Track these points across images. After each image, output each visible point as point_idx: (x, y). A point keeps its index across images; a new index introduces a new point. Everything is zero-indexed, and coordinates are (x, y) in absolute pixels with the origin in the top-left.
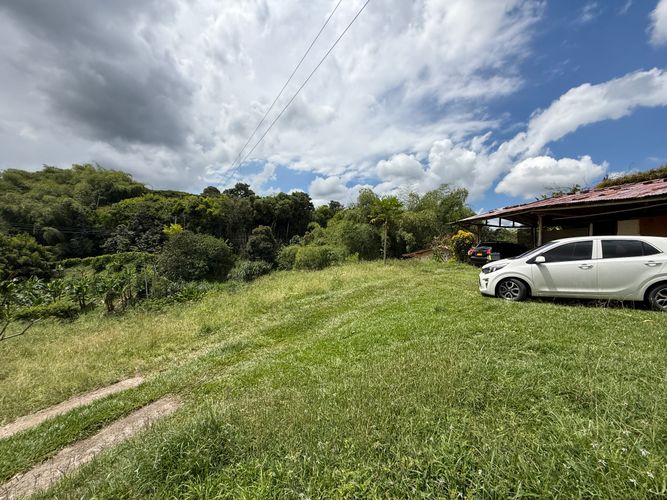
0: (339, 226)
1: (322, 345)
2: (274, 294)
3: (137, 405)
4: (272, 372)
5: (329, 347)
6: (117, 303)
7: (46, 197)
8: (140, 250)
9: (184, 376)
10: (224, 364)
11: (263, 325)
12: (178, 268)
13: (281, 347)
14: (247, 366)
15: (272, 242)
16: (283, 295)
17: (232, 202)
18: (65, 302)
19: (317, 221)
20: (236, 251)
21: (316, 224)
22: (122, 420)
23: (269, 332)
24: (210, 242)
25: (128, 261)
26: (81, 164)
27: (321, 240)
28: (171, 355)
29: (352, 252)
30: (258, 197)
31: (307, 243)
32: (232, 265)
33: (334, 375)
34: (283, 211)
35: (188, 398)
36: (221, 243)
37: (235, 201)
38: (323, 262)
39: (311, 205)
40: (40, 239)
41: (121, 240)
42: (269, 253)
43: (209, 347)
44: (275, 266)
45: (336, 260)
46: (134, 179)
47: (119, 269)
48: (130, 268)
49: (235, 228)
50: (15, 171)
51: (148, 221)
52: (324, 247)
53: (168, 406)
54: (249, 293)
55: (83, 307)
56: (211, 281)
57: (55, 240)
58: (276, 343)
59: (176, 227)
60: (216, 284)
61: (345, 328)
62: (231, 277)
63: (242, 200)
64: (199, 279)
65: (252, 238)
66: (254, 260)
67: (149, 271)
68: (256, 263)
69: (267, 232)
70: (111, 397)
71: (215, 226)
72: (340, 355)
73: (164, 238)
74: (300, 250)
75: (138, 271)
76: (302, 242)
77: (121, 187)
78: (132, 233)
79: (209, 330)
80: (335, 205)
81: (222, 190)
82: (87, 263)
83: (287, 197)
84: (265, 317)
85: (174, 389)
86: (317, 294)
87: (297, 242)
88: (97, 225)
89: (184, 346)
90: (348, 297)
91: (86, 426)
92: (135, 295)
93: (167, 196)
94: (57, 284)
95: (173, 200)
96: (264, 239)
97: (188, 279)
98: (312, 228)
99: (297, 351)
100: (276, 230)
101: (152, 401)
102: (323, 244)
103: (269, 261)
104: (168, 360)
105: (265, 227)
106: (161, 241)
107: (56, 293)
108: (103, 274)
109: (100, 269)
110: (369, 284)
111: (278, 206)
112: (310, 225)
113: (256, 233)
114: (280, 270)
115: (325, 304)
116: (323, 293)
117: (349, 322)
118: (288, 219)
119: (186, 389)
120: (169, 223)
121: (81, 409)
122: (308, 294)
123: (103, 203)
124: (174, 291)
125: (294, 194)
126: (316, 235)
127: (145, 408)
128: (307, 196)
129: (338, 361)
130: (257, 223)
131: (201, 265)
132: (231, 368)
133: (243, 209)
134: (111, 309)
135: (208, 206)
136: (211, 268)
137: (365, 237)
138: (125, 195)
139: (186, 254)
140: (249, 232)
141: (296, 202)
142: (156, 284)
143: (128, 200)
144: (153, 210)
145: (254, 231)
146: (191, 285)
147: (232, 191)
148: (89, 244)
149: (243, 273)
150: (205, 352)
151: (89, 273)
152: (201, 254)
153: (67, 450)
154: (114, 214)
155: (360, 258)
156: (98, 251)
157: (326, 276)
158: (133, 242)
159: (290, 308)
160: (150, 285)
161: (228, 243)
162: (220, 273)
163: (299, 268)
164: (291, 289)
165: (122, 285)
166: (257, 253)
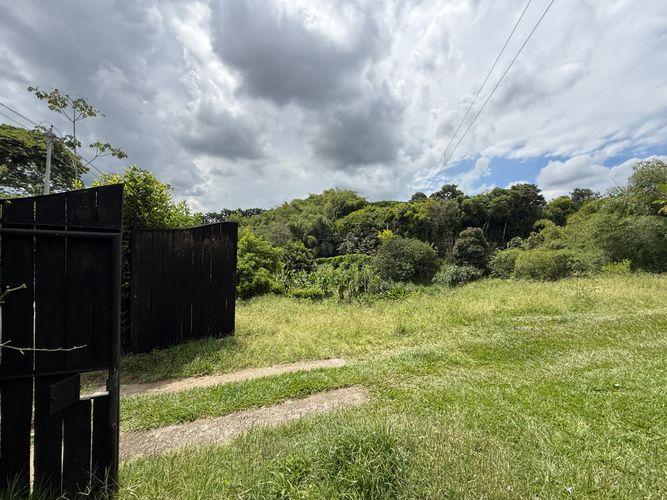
0: (590, 222)
1: (550, 388)
2: (480, 304)
3: (336, 385)
4: (467, 401)
5: (565, 397)
6: (346, 294)
7: (310, 215)
8: (361, 252)
9: (375, 372)
10: (413, 372)
11: (462, 338)
12: (388, 268)
13: (483, 373)
14: (438, 383)
15: (484, 246)
16: (493, 307)
17: (438, 204)
18: (317, 289)
19: (550, 218)
20: (442, 255)
21: (548, 222)
22: (324, 393)
23: (470, 350)
24: (418, 246)
25: (353, 261)
26: (328, 189)
27: (556, 242)
28: (369, 347)
29: (616, 258)
30: (467, 197)
31: (533, 246)
32: (437, 269)
33: (572, 448)
34: (498, 209)
35: (374, 396)
36: (426, 246)
37: (442, 203)
38: (559, 271)
39: (541, 198)
40: (307, 246)
41: (350, 244)
42: (479, 258)
43: (402, 349)
44: (487, 273)
45: (582, 269)
46: (358, 196)
47: (347, 267)
48: (354, 267)
49: (441, 232)
50: (296, 201)
51: (368, 228)
52: (561, 252)
53: (356, 397)
54: (449, 299)
55: (326, 293)
56: (416, 283)
57: (314, 245)
58: (477, 365)
59: (387, 232)
60: (421, 287)
61: (600, 373)
62: (436, 281)
63: (449, 202)
64: (406, 280)
65: (459, 241)
66: (461, 264)
67: (367, 270)
68: (463, 269)
69: (477, 234)
70: (322, 370)
71: (422, 230)
72: (587, 417)
73: (378, 243)
74: (521, 254)
75: (360, 270)
76: (525, 244)
77: (350, 202)
78: (356, 238)
79: (403, 331)
80: (581, 195)
81: (428, 194)
82: (329, 262)
83: (504, 192)
84: (467, 329)
85: (365, 382)
86: (546, 313)
87: (517, 245)
88: (336, 234)
89: (381, 341)
90: (606, 324)
91: (303, 388)
92: (357, 289)
93: (381, 206)
94: (313, 275)
95: (386, 209)
96: (472, 242)
97: (396, 279)
98: (542, 227)
99: (506, 385)
100: (488, 233)
101: (346, 386)
102: (558, 248)
103: (479, 266)
104: (367, 351)
105: (475, 229)
106: (376, 244)
107: (313, 282)
108: (338, 270)
109: (336, 266)
110: (658, 311)
111: (491, 204)
112: (537, 223)
113: (464, 236)
114: (493, 278)
115: (560, 329)
116: (557, 312)
117: (607, 365)
118: (505, 218)
119: (374, 386)
120: (382, 229)
121: (303, 372)
122: (530, 311)
123: (339, 217)
124: (385, 289)
125: (514, 188)
126: (547, 236)
127: (341, 390)
128: (534, 187)
129: (582, 427)
130: (465, 225)
131: (408, 267)
132: (419, 379)
133: (450, 211)
134: (342, 297)
135: (415, 212)
136: (417, 272)
137: (645, 236)
138: (353, 209)
139: (395, 256)
140: (455, 235)
141: (516, 196)
142: (371, 281)
143: (354, 213)
144: (371, 219)
145: (461, 234)
146: (399, 285)
147: (438, 194)
148: (331, 248)
149: (448, 278)
150: (397, 353)
151: (330, 269)
152: (408, 257)
153: (289, 402)
154: (345, 225)
155: (633, 269)
156: (336, 253)
157: (564, 291)
158: (357, 246)
159: (502, 325)
160: (367, 282)
161: (433, 247)
162: (425, 277)
163: (519, 276)
164: (504, 301)
165: (349, 280)
166: (464, 257)
